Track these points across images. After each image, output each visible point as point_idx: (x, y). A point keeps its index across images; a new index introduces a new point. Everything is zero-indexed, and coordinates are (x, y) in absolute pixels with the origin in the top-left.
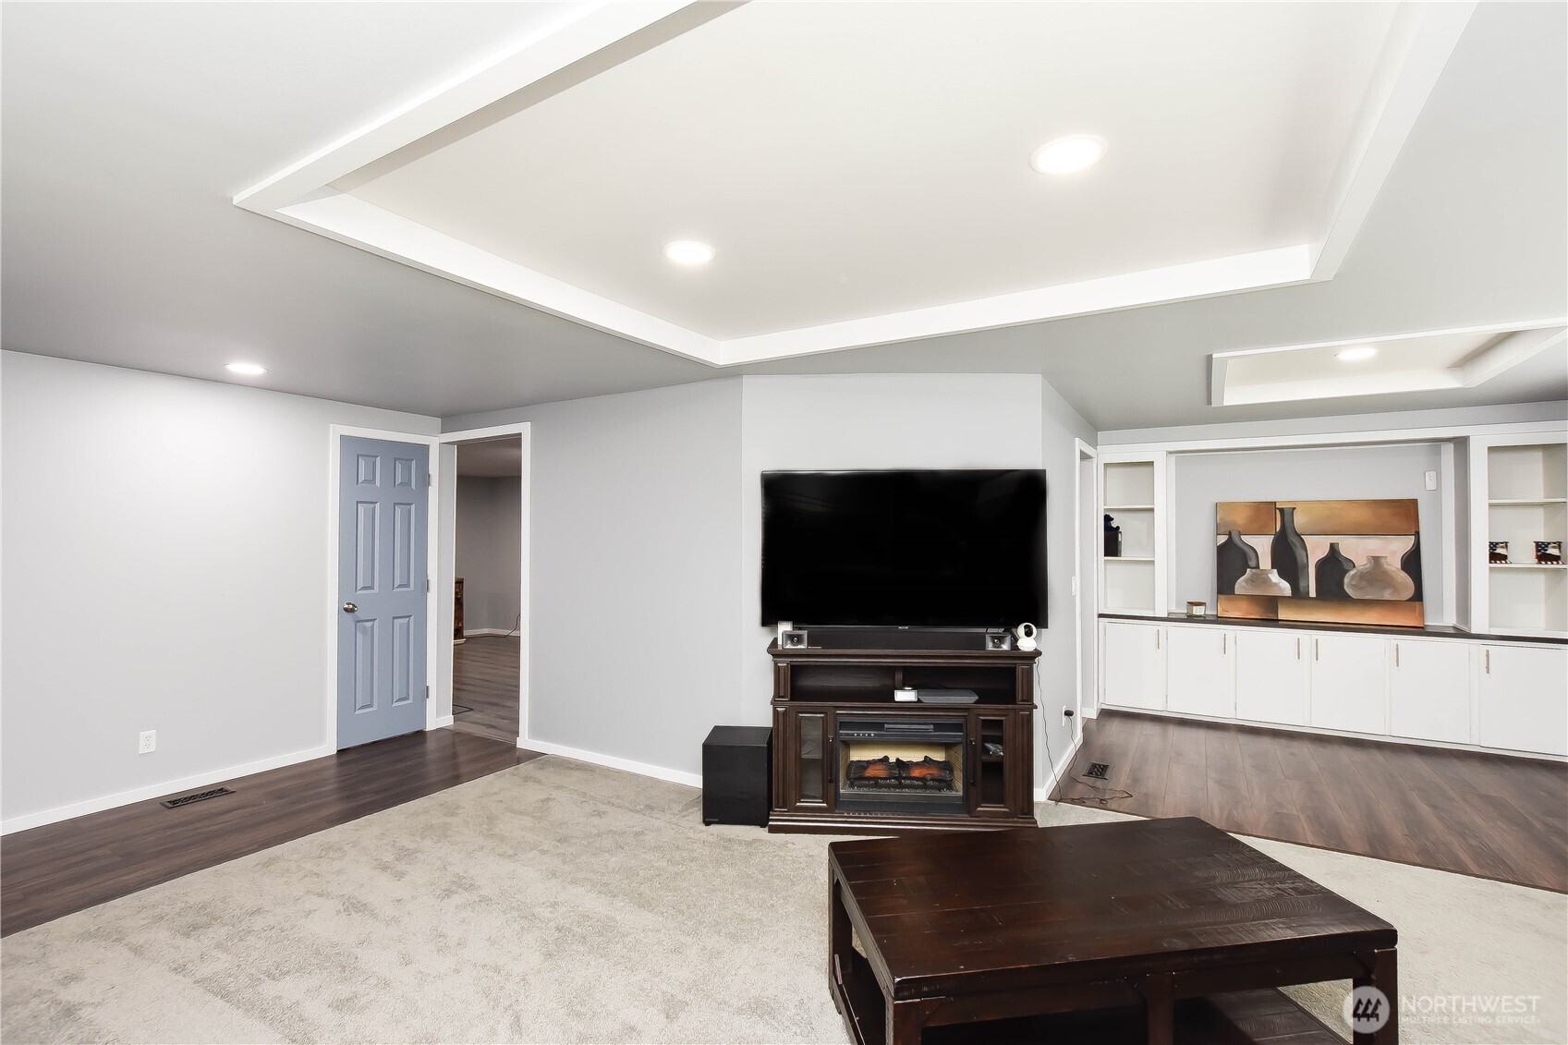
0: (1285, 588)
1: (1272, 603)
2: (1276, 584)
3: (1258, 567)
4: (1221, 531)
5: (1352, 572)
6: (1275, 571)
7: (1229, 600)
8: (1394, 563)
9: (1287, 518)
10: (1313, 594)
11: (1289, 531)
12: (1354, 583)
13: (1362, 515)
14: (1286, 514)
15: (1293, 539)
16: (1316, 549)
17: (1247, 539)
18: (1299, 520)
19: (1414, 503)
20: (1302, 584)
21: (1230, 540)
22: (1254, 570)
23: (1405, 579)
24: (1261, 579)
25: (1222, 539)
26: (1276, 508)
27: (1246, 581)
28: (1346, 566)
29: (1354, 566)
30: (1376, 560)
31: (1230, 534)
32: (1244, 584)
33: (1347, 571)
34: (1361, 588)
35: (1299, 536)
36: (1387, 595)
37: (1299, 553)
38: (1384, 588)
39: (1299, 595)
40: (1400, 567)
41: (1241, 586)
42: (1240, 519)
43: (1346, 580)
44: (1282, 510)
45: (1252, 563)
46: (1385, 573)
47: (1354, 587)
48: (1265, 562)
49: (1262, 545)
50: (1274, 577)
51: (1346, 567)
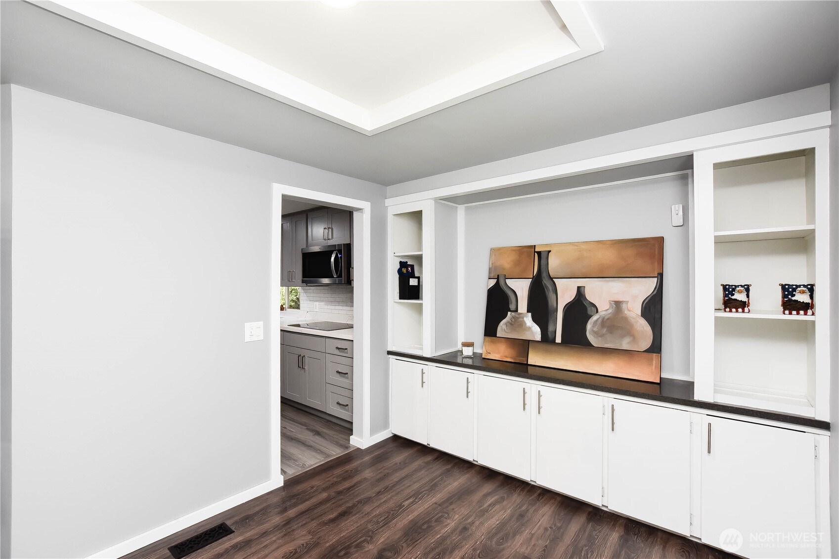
0: (535, 332)
1: (524, 346)
2: (530, 328)
3: (516, 310)
4: (492, 276)
5: (595, 318)
6: (530, 314)
7: (491, 341)
8: (634, 310)
9: (543, 262)
10: (558, 339)
11: (544, 275)
12: (595, 329)
13: (608, 257)
14: (542, 256)
15: (546, 282)
16: (565, 292)
17: (510, 282)
18: (554, 264)
19: (660, 241)
20: (551, 328)
21: (497, 283)
22: (513, 313)
23: (643, 327)
24: (517, 324)
25: (493, 282)
26: (535, 252)
27: (506, 324)
28: (590, 310)
29: (597, 312)
30: (618, 304)
31: (498, 278)
32: (504, 327)
33: (590, 317)
34: (602, 336)
35: (551, 279)
36: (625, 345)
37: (551, 296)
38: (623, 336)
39: (547, 339)
40: (639, 312)
41: (503, 329)
42: (506, 263)
43: (589, 326)
44: (539, 253)
45: (512, 307)
46: (626, 319)
47: (596, 334)
48: (523, 306)
49: (521, 288)
50: (528, 320)
51: (589, 312)
